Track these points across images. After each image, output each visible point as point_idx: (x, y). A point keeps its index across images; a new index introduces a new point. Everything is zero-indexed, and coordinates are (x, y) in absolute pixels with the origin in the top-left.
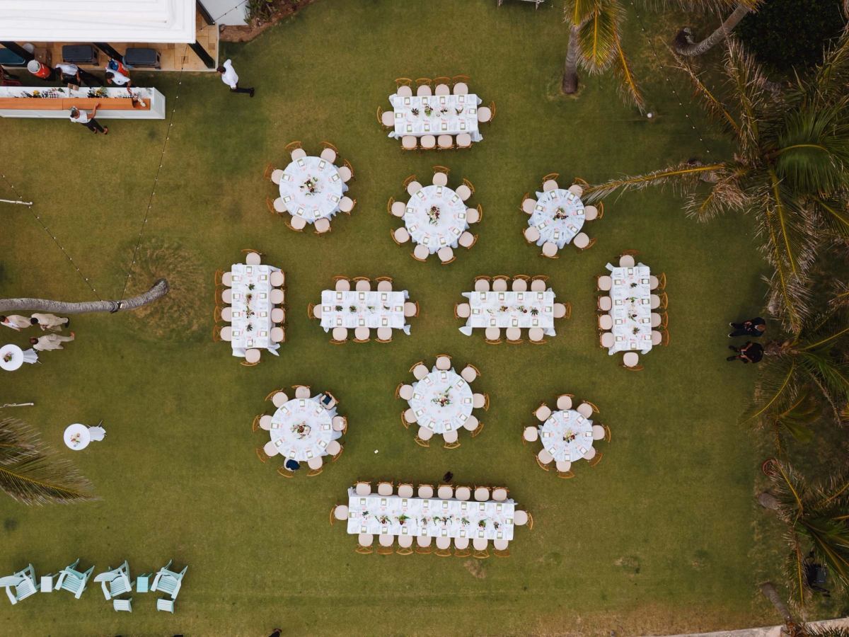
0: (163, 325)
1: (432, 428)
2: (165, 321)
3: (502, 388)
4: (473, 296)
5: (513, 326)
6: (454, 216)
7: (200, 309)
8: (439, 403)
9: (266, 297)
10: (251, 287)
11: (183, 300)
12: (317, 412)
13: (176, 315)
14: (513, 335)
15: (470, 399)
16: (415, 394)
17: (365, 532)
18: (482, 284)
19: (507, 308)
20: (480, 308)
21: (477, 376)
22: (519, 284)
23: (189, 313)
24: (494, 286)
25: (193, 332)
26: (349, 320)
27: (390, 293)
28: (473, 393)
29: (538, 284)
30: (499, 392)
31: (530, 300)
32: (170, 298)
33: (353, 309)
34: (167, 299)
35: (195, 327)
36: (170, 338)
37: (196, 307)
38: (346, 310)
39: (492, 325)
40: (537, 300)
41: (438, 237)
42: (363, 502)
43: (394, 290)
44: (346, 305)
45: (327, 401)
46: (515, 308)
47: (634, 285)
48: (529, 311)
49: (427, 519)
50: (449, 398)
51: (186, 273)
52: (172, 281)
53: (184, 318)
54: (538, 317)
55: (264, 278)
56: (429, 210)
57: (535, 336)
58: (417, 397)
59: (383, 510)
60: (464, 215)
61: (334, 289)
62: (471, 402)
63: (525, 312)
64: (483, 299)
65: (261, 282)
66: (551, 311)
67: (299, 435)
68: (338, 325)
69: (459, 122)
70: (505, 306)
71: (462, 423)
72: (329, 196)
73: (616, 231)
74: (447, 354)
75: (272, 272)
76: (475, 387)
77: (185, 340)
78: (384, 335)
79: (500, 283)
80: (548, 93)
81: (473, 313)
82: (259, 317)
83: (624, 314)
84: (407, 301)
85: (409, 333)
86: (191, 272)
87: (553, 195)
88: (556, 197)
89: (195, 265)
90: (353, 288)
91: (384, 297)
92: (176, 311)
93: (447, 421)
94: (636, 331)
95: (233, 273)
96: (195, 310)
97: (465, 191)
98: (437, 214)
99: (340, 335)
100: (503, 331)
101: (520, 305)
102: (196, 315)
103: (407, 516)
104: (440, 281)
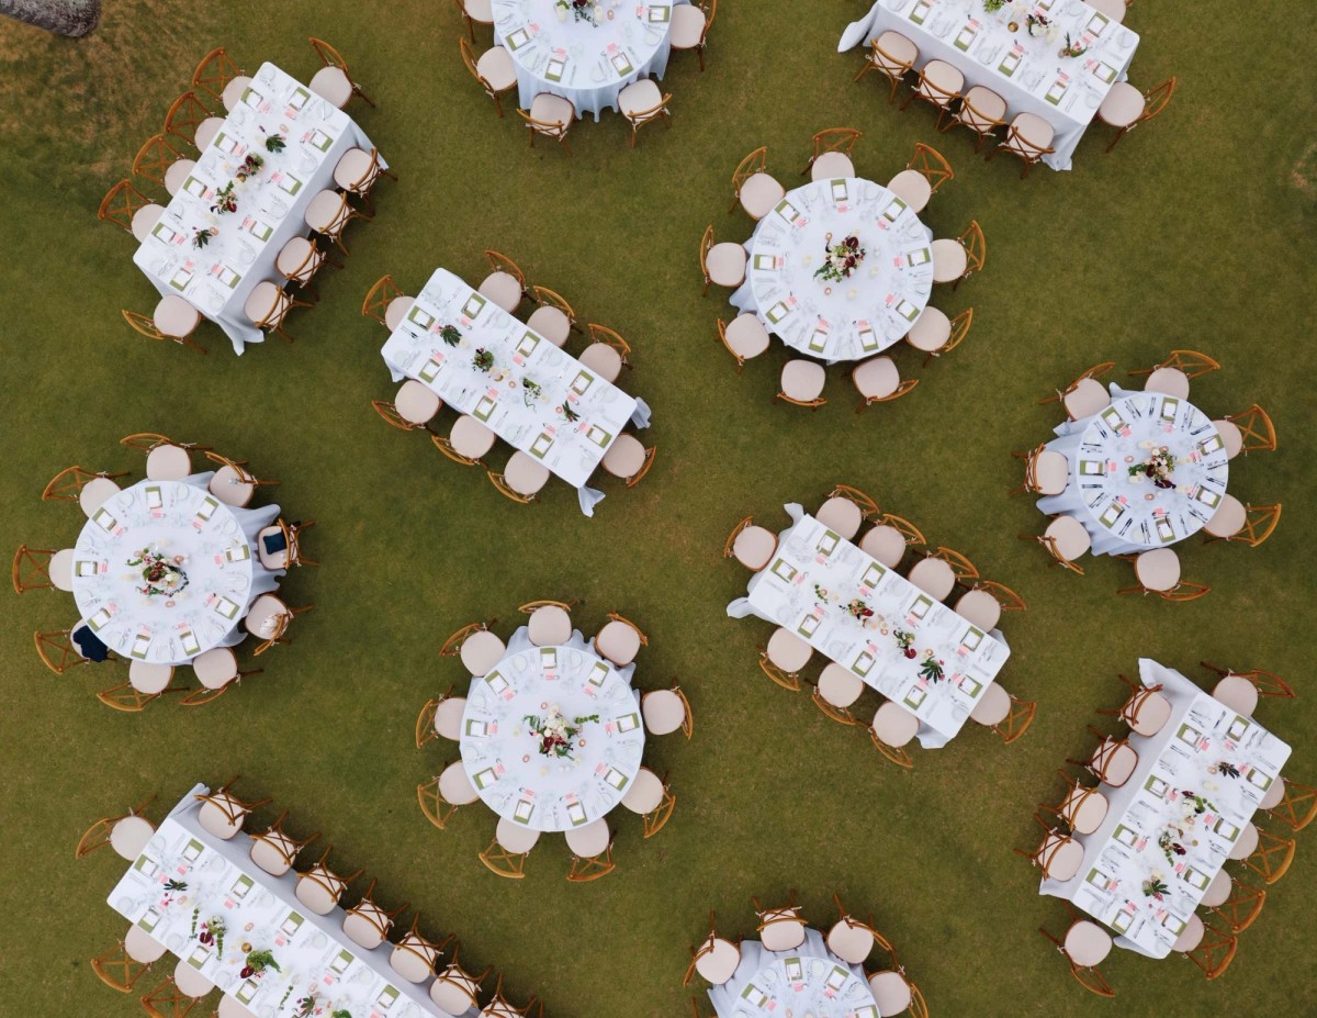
0: (28, 112)
1: (481, 787)
2: (40, 105)
3: (722, 796)
4: (805, 526)
5: (855, 668)
6: (890, 299)
7: (139, 130)
8: (539, 739)
9: (293, 192)
10: (275, 144)
11: (111, 83)
12: (229, 555)
13: (73, 108)
14: (837, 690)
15: (625, 780)
16: (496, 674)
17: (150, 929)
18: (843, 512)
19: (870, 613)
20: (801, 569)
21: (679, 731)
22: (936, 573)
23: (107, 125)
24: (872, 536)
25: (87, 177)
26: (453, 381)
27: (602, 384)
28: (645, 764)
29: (985, 606)
30: (708, 800)
31: (943, 632)
32: (82, 55)
33: (484, 360)
34: (73, 53)
35: (101, 168)
36: (24, 153)
37: (134, 121)
38: (465, 353)
39: (801, 631)
40: (958, 647)
41: (816, 324)
42: (192, 852)
43: (620, 382)
44: (476, 337)
45: (275, 544)
46: (891, 628)
47: (1227, 769)
48: (921, 658)
49: (318, 1004)
50: (575, 740)
51: (159, 23)
52: (112, 18)
53: (90, 128)
54: (934, 689)
55: (320, 141)
56: (839, 239)
57: (890, 728)
58: (497, 682)
59: (228, 905)
60: (916, 312)
61: (475, 283)
62: (620, 787)
63: (910, 654)
64: (824, 551)
65: (307, 146)
66: (974, 695)
67: (144, 583)
68: (422, 375)
69: (1053, 77)
70: (868, 606)
71: (564, 826)
72: (612, 47)
73: (1246, 601)
74: (643, 628)
75: (358, 147)
76: (657, 753)
77: (58, 182)
78: (522, 478)
79: (889, 541)
80: (1299, 165)
81: (774, 570)
82: (246, 229)
83: (1152, 826)
84: (630, 428)
85: (588, 512)
86: (174, 30)
87: (1169, 409)
88: (1171, 420)
89: (195, 19)
90: (523, 312)
91: (582, 383)
92: (78, 97)
93: (529, 793)
94: (1156, 889)
95: (255, 83)
96: (126, 126)
97: (952, 259)
98: (851, 263)
99: (414, 407)
100: (819, 661)
101: (907, 629)
102: (121, 138)
103: (275, 959)
104: (744, 439)
